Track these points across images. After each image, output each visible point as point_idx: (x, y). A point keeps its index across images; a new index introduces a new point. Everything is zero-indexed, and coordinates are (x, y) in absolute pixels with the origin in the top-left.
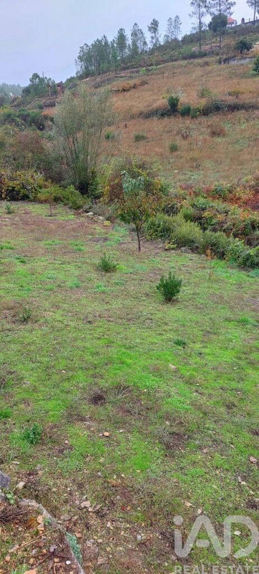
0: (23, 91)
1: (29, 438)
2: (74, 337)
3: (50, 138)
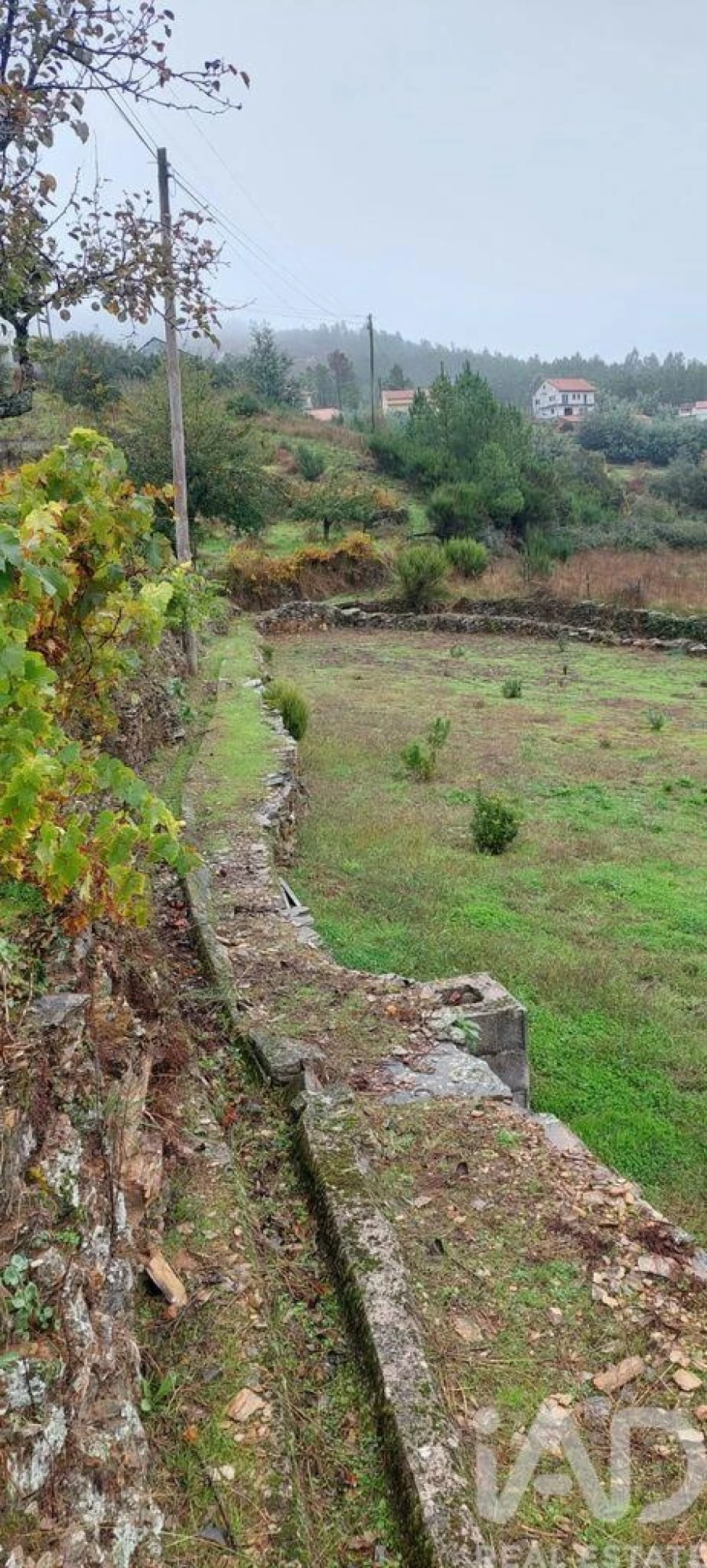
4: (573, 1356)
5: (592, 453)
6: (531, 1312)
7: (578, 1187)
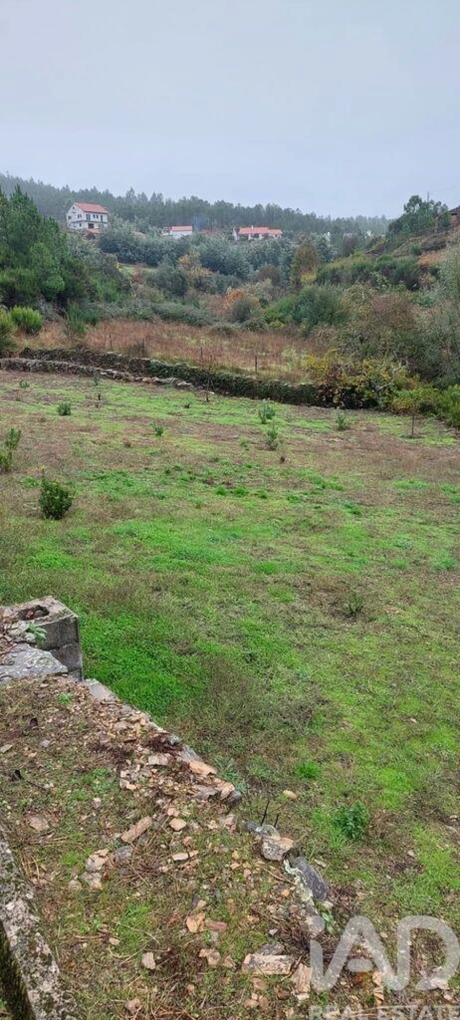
0: (390, 227)
1: (345, 825)
2: (437, 661)
3: (427, 304)
4: (108, 825)
5: (108, 255)
6: (81, 804)
7: (111, 721)
